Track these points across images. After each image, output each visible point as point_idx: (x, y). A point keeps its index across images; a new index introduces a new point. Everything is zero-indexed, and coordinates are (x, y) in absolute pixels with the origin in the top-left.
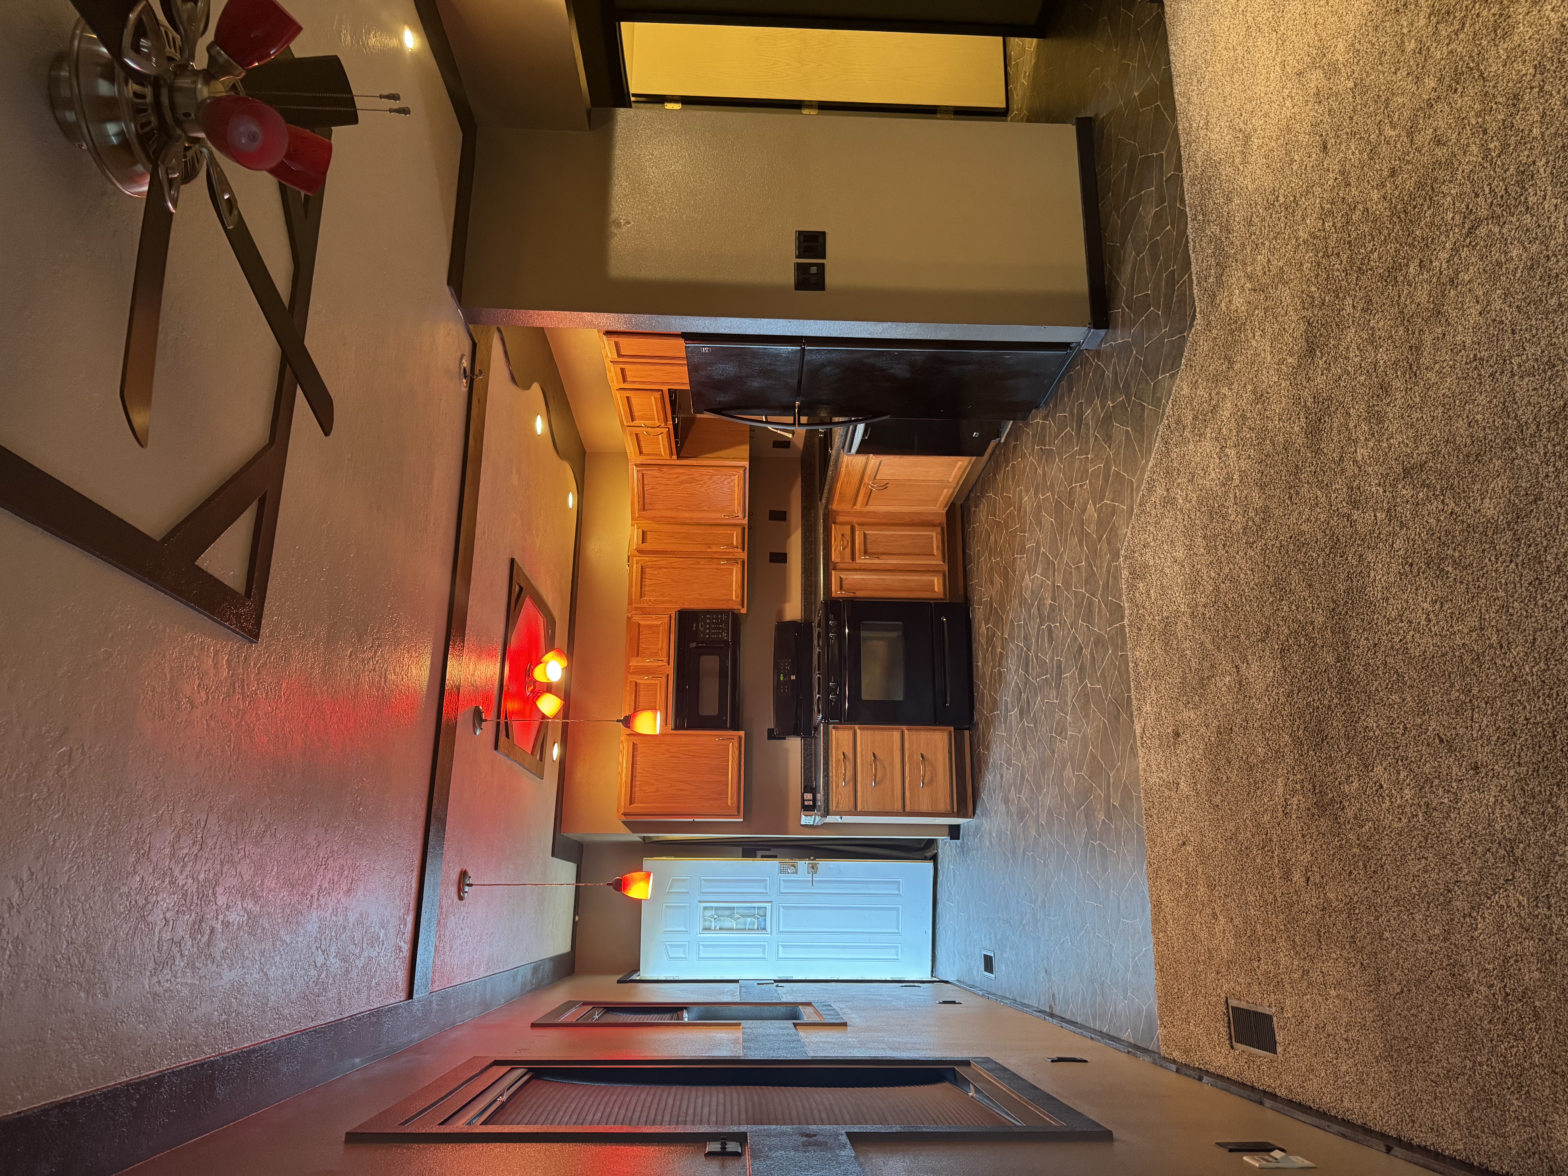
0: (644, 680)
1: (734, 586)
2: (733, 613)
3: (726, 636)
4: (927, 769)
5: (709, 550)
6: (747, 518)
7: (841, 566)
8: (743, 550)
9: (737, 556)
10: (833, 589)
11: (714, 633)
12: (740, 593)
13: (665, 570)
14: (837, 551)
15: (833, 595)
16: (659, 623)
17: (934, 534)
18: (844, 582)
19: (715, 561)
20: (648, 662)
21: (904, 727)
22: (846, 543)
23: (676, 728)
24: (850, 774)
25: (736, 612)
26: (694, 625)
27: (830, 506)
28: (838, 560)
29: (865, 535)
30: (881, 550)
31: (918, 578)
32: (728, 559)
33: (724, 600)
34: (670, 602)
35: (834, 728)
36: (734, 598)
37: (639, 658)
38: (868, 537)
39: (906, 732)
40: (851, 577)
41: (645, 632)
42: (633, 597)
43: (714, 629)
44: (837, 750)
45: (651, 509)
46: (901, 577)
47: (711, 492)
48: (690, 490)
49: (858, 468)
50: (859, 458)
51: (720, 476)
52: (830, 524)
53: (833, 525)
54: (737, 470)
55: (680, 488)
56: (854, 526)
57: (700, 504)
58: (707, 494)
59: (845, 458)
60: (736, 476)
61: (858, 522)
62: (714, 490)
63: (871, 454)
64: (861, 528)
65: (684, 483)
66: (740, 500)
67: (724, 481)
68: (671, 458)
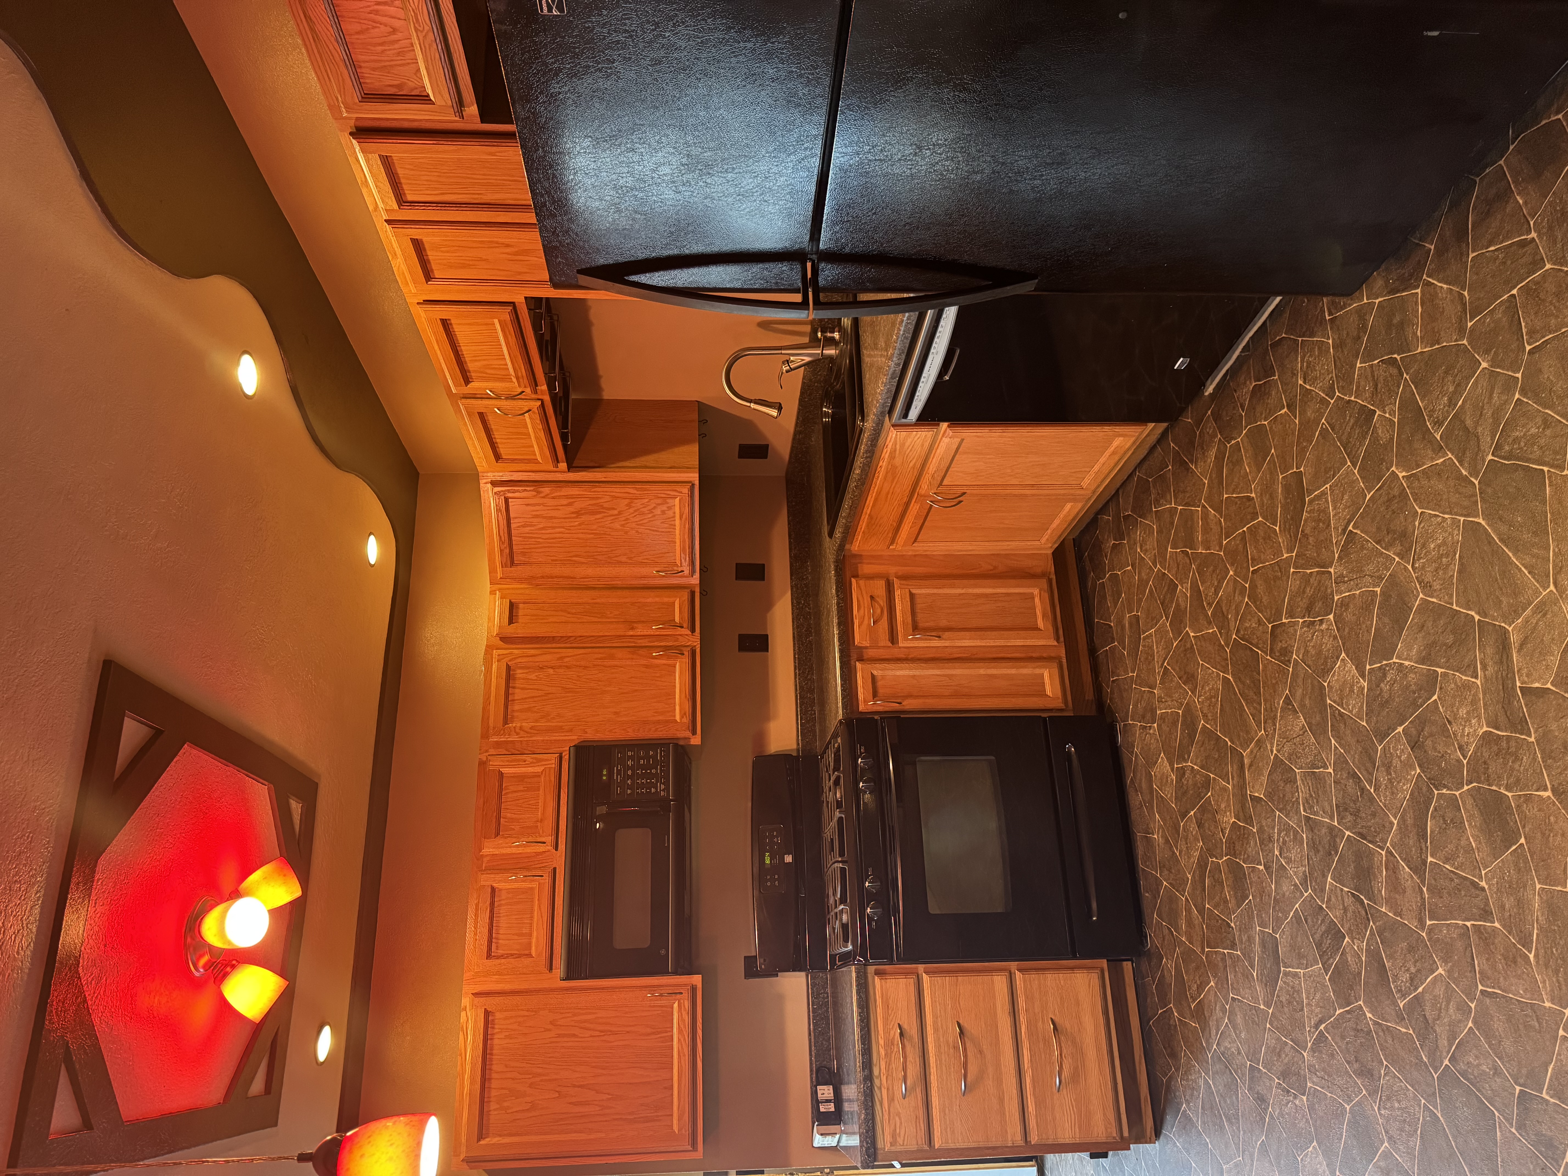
0: (507, 883)
1: (677, 696)
2: (676, 746)
3: (665, 790)
4: (1064, 1051)
5: (631, 633)
6: (697, 575)
7: (871, 653)
8: (693, 630)
9: (682, 641)
10: (861, 696)
11: (642, 786)
12: (687, 706)
13: (551, 671)
14: (864, 626)
15: (862, 708)
16: (539, 769)
17: (1036, 592)
18: (880, 684)
19: (641, 652)
20: (515, 847)
21: (1013, 965)
22: (879, 611)
23: (570, 975)
24: (913, 1070)
25: (681, 743)
26: (605, 773)
27: (847, 546)
28: (866, 643)
29: (912, 596)
30: (944, 623)
31: (1013, 671)
32: (666, 648)
33: (659, 722)
34: (559, 729)
35: (878, 973)
36: (678, 718)
37: (499, 841)
38: (918, 600)
39: (1018, 975)
40: (890, 673)
41: (512, 788)
42: (491, 724)
43: (642, 776)
44: (886, 1020)
45: (524, 564)
46: (982, 672)
47: (632, 529)
48: (595, 527)
49: (913, 458)
50: (918, 436)
51: (647, 500)
52: (848, 579)
53: (853, 579)
54: (678, 488)
55: (577, 523)
56: (891, 582)
57: (612, 551)
58: (626, 533)
59: (893, 439)
60: (677, 500)
61: (900, 574)
62: (637, 525)
63: (944, 425)
64: (903, 584)
65: (582, 514)
66: (684, 541)
67: (654, 508)
68: (555, 469)
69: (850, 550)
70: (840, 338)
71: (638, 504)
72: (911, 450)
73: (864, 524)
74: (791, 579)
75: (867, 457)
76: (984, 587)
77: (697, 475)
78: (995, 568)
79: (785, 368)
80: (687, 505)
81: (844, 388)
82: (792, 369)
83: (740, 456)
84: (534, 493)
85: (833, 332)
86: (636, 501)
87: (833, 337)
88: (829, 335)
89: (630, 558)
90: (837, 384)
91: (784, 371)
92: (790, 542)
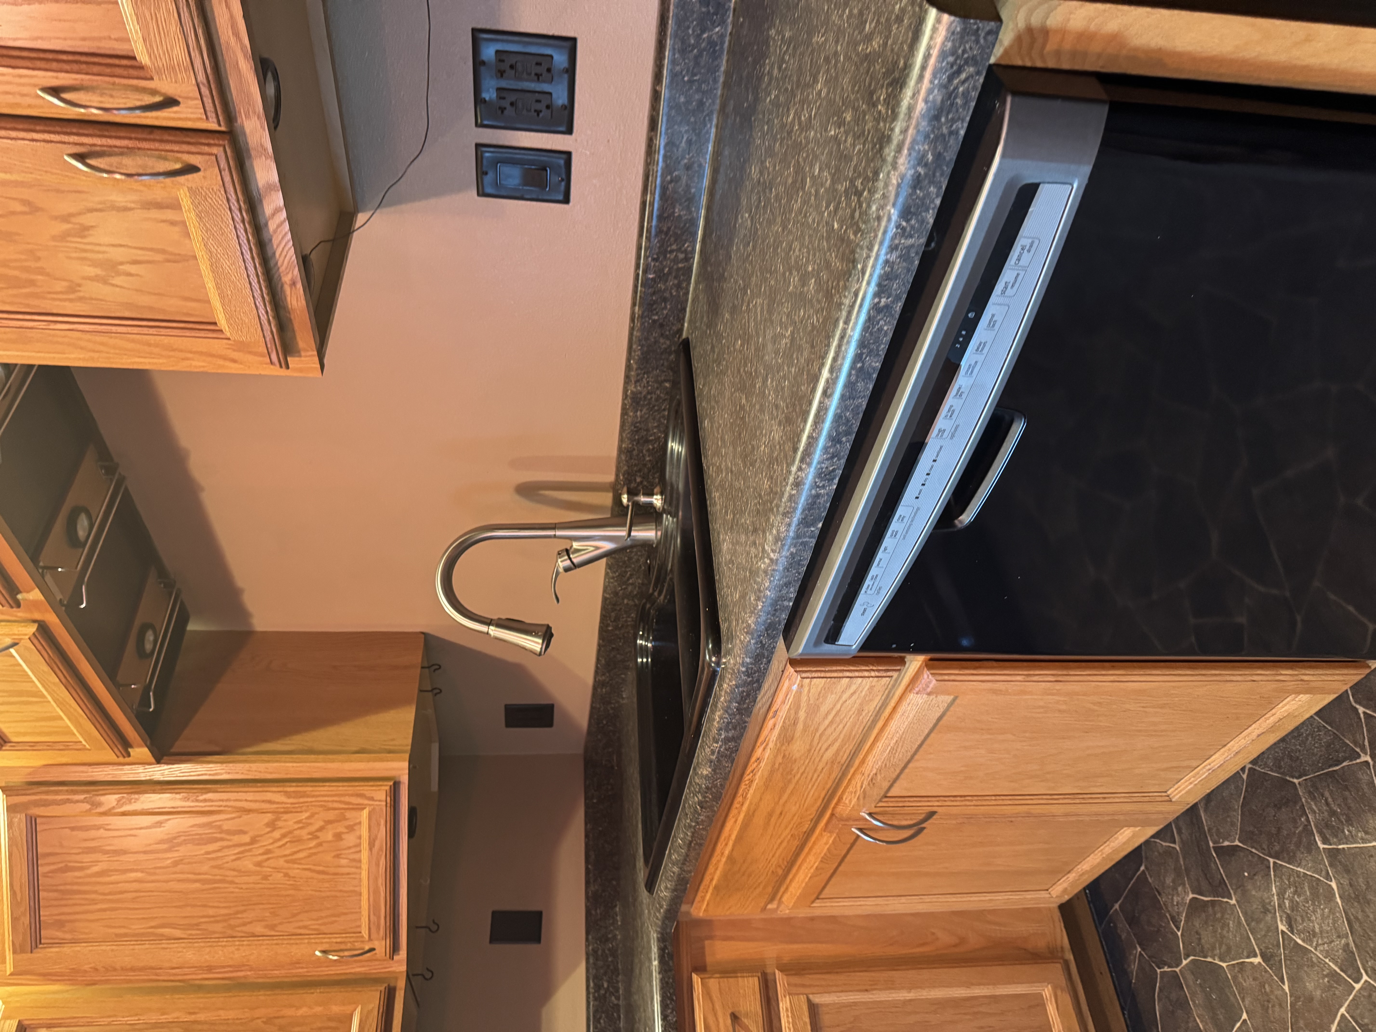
6: (403, 954)
17: (1047, 991)
27: (684, 908)
29: (813, 1009)
38: (826, 1019)
45: (61, 943)
47: (277, 869)
48: (205, 868)
49: (836, 740)
50: (853, 688)
51: (307, 814)
52: (685, 976)
53: (694, 976)
54: (366, 789)
55: (169, 861)
56: (770, 978)
57: (237, 912)
58: (265, 878)
59: (791, 698)
60: (365, 813)
61: (786, 959)
62: (287, 862)
63: (915, 662)
64: (796, 985)
65: (180, 844)
66: (376, 892)
67: (321, 829)
68: (121, 760)
69: (688, 913)
70: (665, 501)
71: (290, 823)
72: (832, 722)
73: (718, 873)
74: (587, 940)
75: (727, 740)
76: (949, 985)
77: (406, 764)
78: (963, 941)
79: (563, 563)
80: (383, 822)
81: (672, 601)
82: (575, 566)
83: (508, 724)
84: (88, 806)
85: (651, 494)
86: (285, 817)
87: (651, 505)
88: (643, 499)
89: (273, 927)
90: (660, 594)
91: (561, 570)
92: (587, 868)
